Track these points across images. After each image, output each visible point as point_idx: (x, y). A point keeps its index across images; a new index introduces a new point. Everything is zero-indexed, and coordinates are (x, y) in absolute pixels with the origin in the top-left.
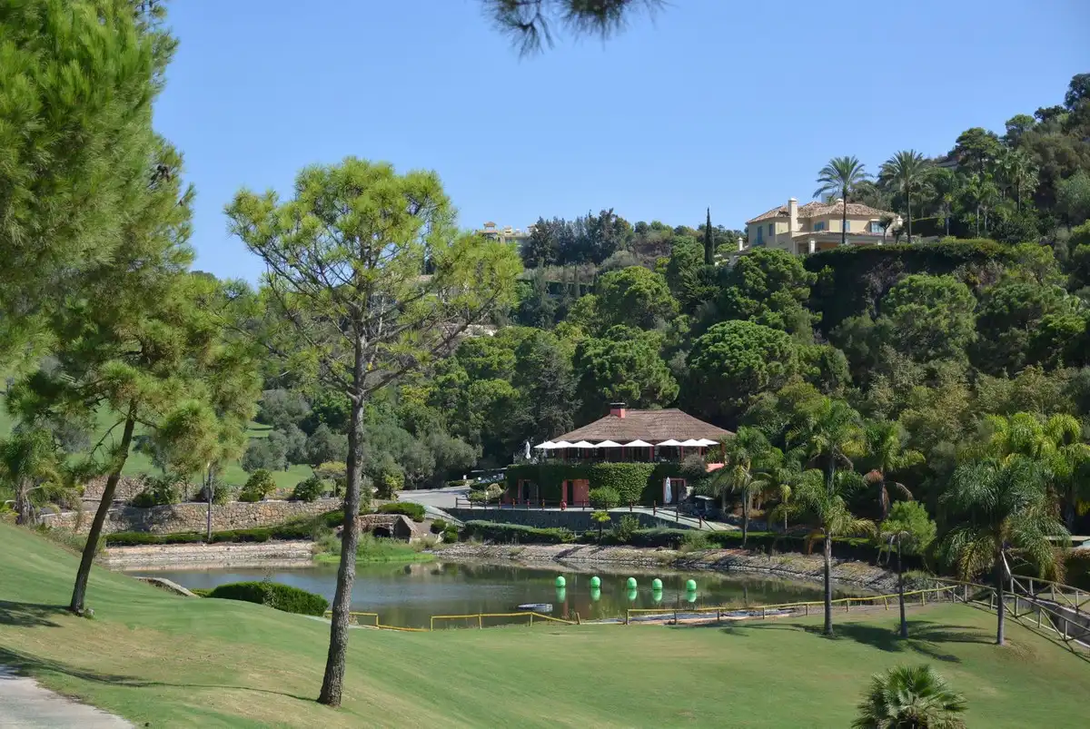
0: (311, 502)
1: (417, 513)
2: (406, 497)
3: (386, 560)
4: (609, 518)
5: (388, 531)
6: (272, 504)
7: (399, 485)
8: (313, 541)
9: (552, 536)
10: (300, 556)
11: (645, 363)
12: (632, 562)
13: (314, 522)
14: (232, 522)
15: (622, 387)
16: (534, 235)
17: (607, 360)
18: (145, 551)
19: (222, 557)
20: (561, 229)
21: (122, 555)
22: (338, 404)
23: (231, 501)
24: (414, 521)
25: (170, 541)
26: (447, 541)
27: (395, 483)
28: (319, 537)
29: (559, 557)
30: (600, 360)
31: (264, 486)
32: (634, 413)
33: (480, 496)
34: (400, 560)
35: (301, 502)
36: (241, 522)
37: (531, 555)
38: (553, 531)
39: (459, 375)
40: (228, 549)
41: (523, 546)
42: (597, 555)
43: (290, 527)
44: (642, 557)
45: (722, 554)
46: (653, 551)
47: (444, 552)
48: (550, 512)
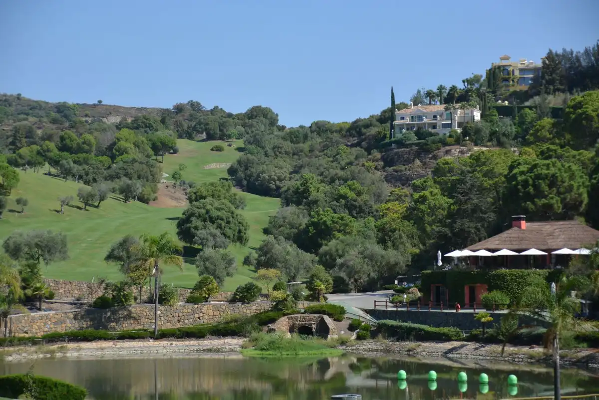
0: (249, 303)
1: (338, 313)
2: (335, 299)
3: (296, 354)
4: (491, 319)
5: (311, 329)
6: (214, 305)
7: (327, 289)
8: (245, 337)
9: (444, 334)
10: (232, 350)
11: (567, 179)
12: (506, 359)
13: (249, 321)
14: (179, 321)
15: (544, 201)
16: (545, 66)
17: (531, 177)
18: (99, 346)
19: (165, 351)
20: (569, 59)
21: (79, 349)
22: (325, 219)
23: (179, 304)
24: (335, 320)
25: (122, 337)
26: (359, 338)
27: (323, 287)
28: (250, 333)
29: (446, 353)
30: (524, 177)
31: (208, 290)
32: (535, 225)
33: (400, 299)
34: (309, 354)
35: (240, 304)
36: (186, 321)
37: (424, 351)
38: (445, 330)
39: (431, 193)
40: (171, 344)
41: (420, 343)
42: (479, 352)
43: (226, 326)
44: (516, 354)
45: (584, 352)
46: (526, 349)
47: (354, 348)
48: (446, 313)
